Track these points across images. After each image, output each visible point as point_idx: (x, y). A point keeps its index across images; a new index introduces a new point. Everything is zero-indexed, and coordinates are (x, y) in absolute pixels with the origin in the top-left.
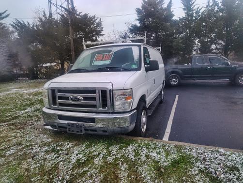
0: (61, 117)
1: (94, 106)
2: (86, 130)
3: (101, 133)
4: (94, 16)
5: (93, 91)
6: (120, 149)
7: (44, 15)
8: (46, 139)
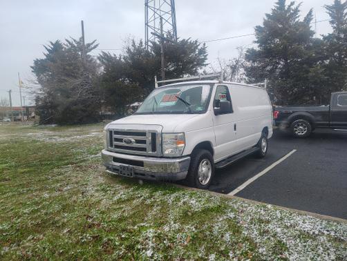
0: (116, 159)
1: (144, 149)
2: (136, 174)
3: (150, 177)
4: (196, 41)
5: (143, 134)
6: (164, 194)
7: (134, 45)
8: (101, 180)
